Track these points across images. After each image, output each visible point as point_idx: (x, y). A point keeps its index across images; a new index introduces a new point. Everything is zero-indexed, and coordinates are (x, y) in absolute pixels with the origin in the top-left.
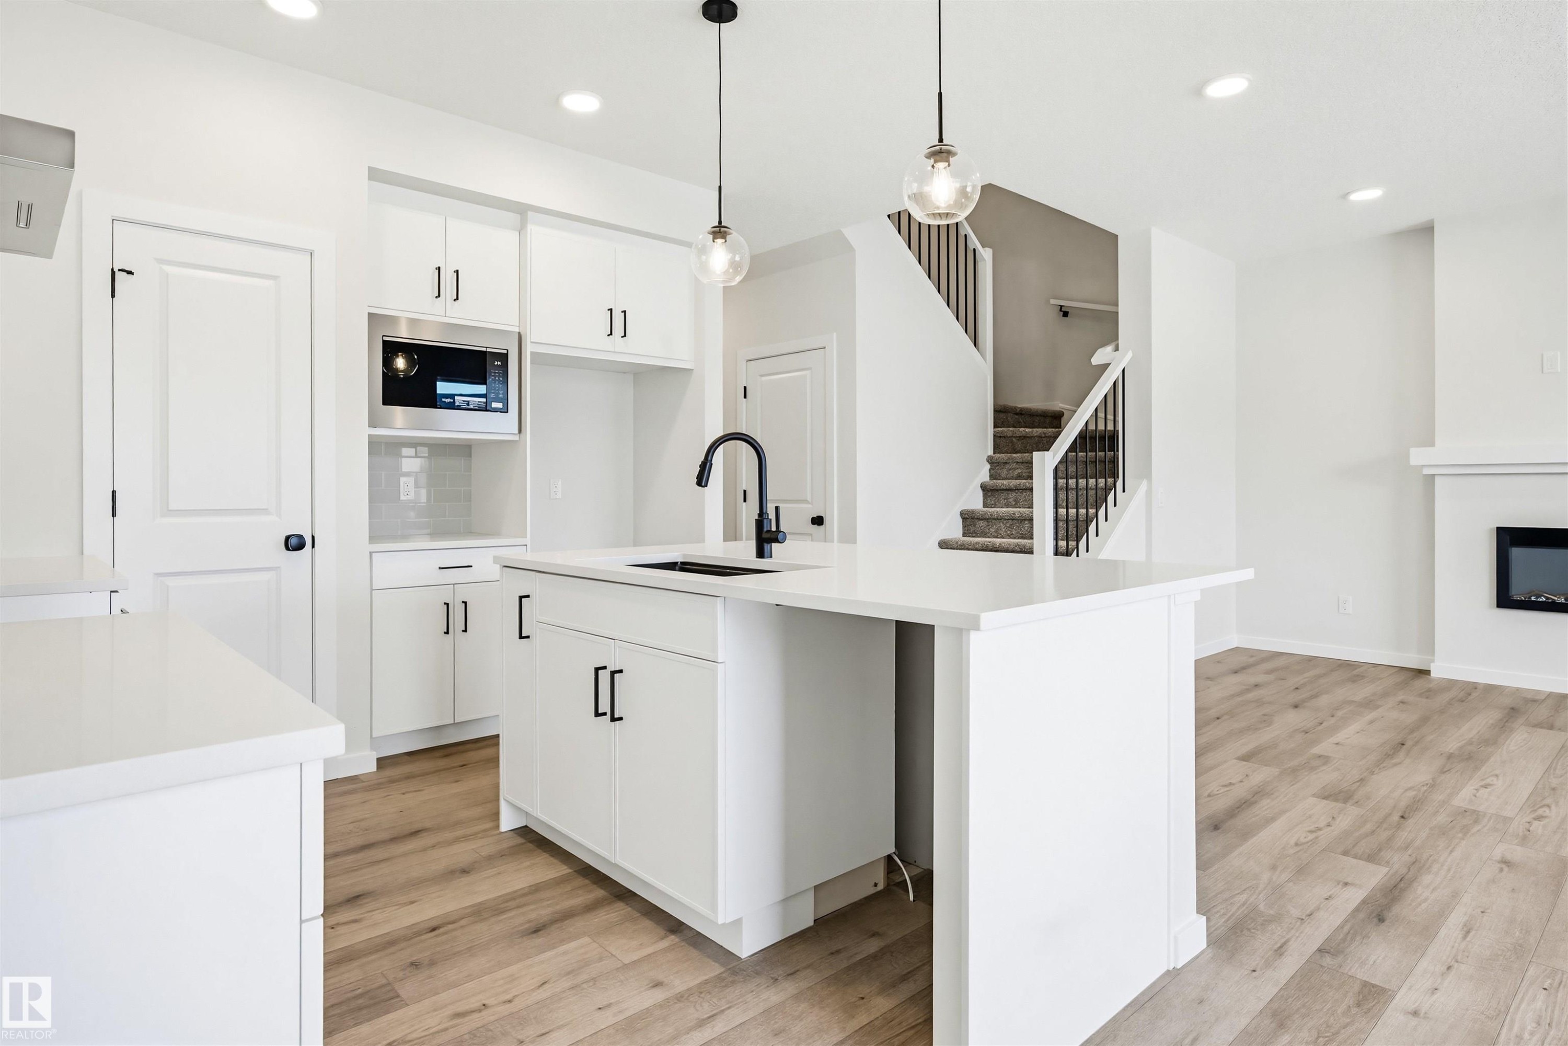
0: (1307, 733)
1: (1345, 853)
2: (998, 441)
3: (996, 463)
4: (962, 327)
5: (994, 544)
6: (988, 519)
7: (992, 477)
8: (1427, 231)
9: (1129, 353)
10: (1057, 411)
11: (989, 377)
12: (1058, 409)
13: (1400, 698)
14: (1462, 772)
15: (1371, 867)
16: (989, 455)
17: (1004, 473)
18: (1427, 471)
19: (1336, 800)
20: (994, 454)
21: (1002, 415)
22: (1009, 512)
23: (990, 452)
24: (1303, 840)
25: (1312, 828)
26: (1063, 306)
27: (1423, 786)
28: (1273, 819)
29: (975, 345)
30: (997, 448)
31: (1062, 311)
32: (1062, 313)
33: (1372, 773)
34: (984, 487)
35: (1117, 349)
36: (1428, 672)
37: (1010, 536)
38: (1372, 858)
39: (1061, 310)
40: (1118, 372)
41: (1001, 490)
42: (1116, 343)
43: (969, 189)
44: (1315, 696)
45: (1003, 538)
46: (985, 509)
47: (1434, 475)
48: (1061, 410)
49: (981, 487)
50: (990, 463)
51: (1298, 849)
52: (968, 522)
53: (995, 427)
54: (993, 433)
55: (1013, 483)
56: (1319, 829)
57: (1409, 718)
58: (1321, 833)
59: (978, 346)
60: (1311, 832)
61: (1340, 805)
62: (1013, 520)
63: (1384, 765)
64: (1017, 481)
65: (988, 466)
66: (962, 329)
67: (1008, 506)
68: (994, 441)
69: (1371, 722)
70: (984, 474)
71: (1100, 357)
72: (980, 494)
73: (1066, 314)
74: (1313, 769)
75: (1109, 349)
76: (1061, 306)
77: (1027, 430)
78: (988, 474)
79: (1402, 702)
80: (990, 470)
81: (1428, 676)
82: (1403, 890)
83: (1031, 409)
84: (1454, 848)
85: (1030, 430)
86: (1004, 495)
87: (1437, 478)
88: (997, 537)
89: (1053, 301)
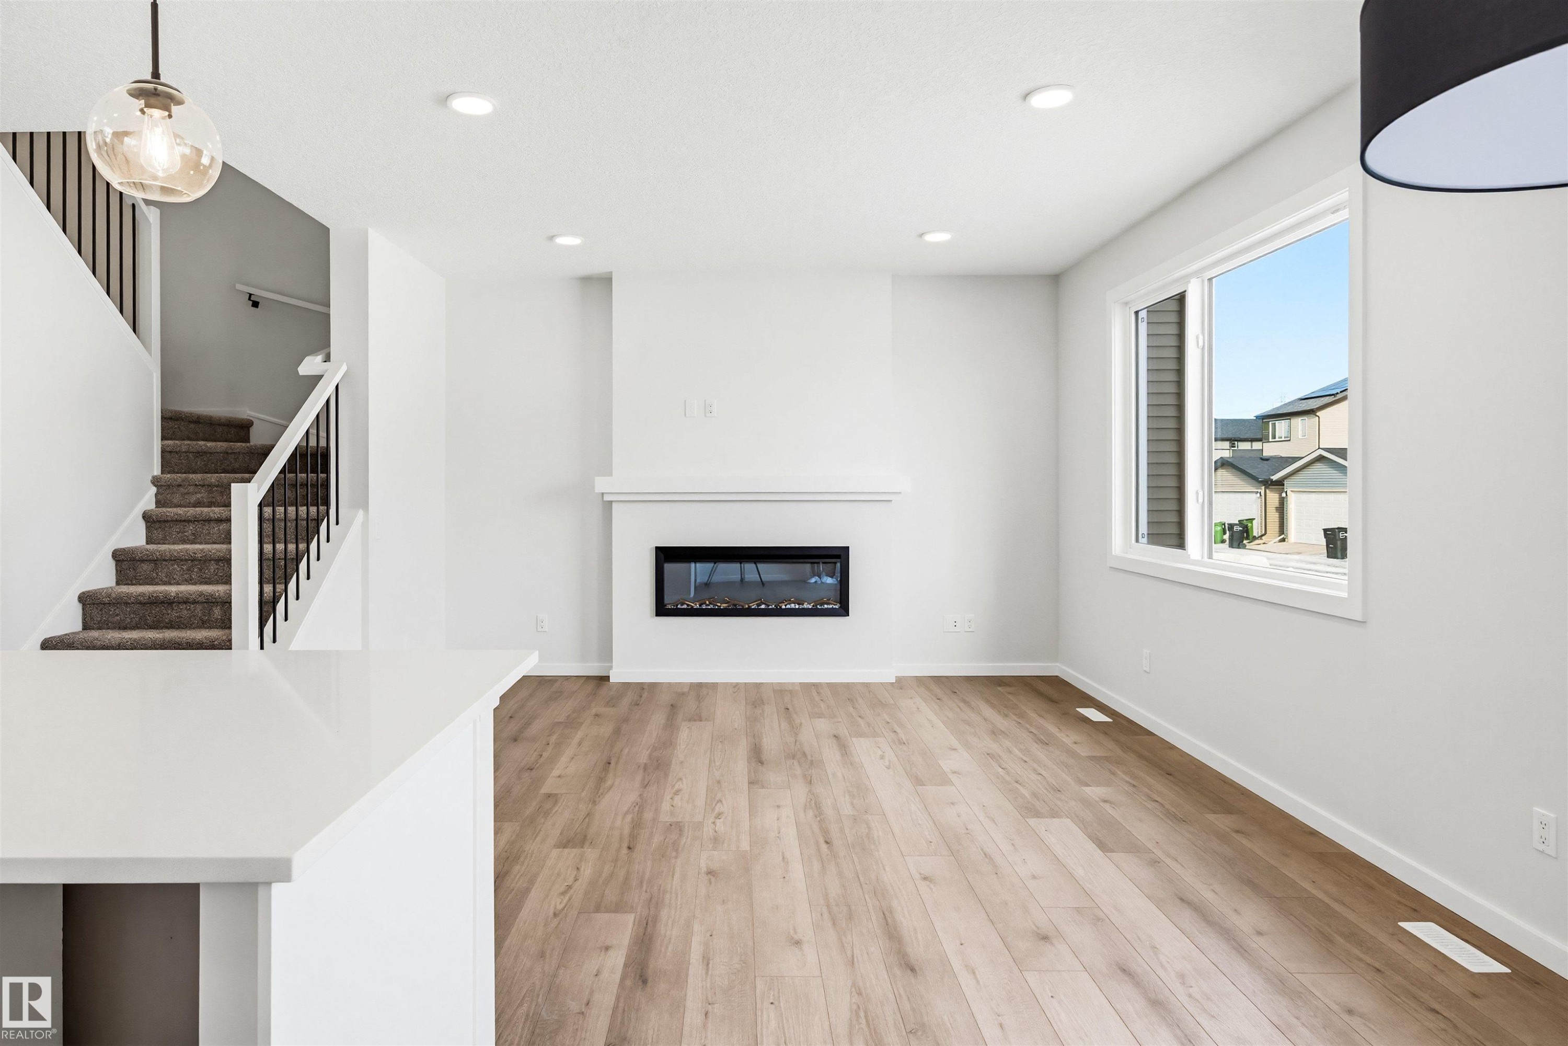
0: (531, 770)
1: (597, 910)
2: (168, 456)
3: (165, 486)
4: (117, 308)
5: (166, 595)
6: (156, 561)
7: (158, 503)
8: (606, 281)
9: (343, 367)
10: (243, 419)
11: (155, 374)
12: (245, 417)
13: (594, 711)
14: (658, 783)
15: (620, 917)
16: (155, 474)
17: (177, 499)
18: (607, 498)
19: (574, 847)
20: (162, 474)
21: (171, 424)
22: (187, 550)
23: (157, 471)
24: (560, 907)
25: (563, 888)
26: (253, 294)
27: (635, 806)
28: (528, 890)
29: (134, 330)
30: (166, 466)
31: (251, 300)
32: (251, 302)
33: (594, 803)
34: (146, 517)
35: (327, 359)
36: (606, 678)
37: (189, 581)
38: (619, 908)
39: (249, 299)
40: (331, 390)
41: (172, 521)
42: (326, 351)
43: (205, 161)
44: (528, 724)
45: (178, 584)
46: (151, 547)
47: (612, 501)
48: (248, 418)
49: (144, 517)
50: (155, 486)
51: (558, 918)
52: (125, 565)
53: (163, 438)
54: (160, 446)
55: (191, 512)
56: (569, 887)
57: (606, 729)
58: (572, 891)
59: (139, 332)
60: (564, 893)
61: (576, 851)
62: (192, 561)
63: (601, 791)
64: (197, 509)
65: (154, 490)
66: (117, 310)
67: (184, 542)
68: (162, 457)
69: (580, 744)
70: (148, 500)
71: (310, 366)
72: (141, 527)
73: (255, 304)
74: (547, 814)
75: (319, 358)
76: (250, 295)
77: (209, 444)
78: (154, 500)
79: (597, 715)
80: (156, 495)
81: (607, 683)
82: (651, 939)
83: (211, 417)
84: (674, 869)
85: (214, 444)
86: (176, 528)
87: (614, 505)
88: (170, 584)
89: (239, 287)
